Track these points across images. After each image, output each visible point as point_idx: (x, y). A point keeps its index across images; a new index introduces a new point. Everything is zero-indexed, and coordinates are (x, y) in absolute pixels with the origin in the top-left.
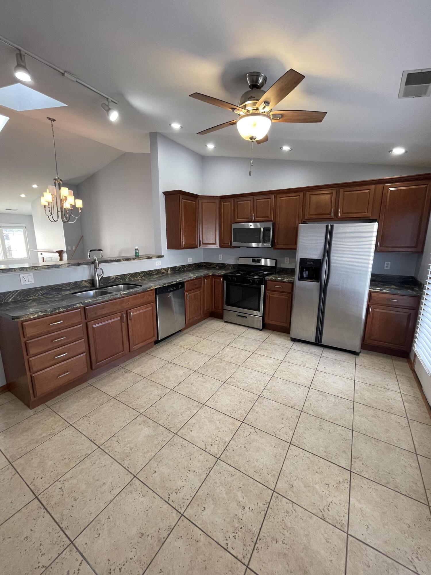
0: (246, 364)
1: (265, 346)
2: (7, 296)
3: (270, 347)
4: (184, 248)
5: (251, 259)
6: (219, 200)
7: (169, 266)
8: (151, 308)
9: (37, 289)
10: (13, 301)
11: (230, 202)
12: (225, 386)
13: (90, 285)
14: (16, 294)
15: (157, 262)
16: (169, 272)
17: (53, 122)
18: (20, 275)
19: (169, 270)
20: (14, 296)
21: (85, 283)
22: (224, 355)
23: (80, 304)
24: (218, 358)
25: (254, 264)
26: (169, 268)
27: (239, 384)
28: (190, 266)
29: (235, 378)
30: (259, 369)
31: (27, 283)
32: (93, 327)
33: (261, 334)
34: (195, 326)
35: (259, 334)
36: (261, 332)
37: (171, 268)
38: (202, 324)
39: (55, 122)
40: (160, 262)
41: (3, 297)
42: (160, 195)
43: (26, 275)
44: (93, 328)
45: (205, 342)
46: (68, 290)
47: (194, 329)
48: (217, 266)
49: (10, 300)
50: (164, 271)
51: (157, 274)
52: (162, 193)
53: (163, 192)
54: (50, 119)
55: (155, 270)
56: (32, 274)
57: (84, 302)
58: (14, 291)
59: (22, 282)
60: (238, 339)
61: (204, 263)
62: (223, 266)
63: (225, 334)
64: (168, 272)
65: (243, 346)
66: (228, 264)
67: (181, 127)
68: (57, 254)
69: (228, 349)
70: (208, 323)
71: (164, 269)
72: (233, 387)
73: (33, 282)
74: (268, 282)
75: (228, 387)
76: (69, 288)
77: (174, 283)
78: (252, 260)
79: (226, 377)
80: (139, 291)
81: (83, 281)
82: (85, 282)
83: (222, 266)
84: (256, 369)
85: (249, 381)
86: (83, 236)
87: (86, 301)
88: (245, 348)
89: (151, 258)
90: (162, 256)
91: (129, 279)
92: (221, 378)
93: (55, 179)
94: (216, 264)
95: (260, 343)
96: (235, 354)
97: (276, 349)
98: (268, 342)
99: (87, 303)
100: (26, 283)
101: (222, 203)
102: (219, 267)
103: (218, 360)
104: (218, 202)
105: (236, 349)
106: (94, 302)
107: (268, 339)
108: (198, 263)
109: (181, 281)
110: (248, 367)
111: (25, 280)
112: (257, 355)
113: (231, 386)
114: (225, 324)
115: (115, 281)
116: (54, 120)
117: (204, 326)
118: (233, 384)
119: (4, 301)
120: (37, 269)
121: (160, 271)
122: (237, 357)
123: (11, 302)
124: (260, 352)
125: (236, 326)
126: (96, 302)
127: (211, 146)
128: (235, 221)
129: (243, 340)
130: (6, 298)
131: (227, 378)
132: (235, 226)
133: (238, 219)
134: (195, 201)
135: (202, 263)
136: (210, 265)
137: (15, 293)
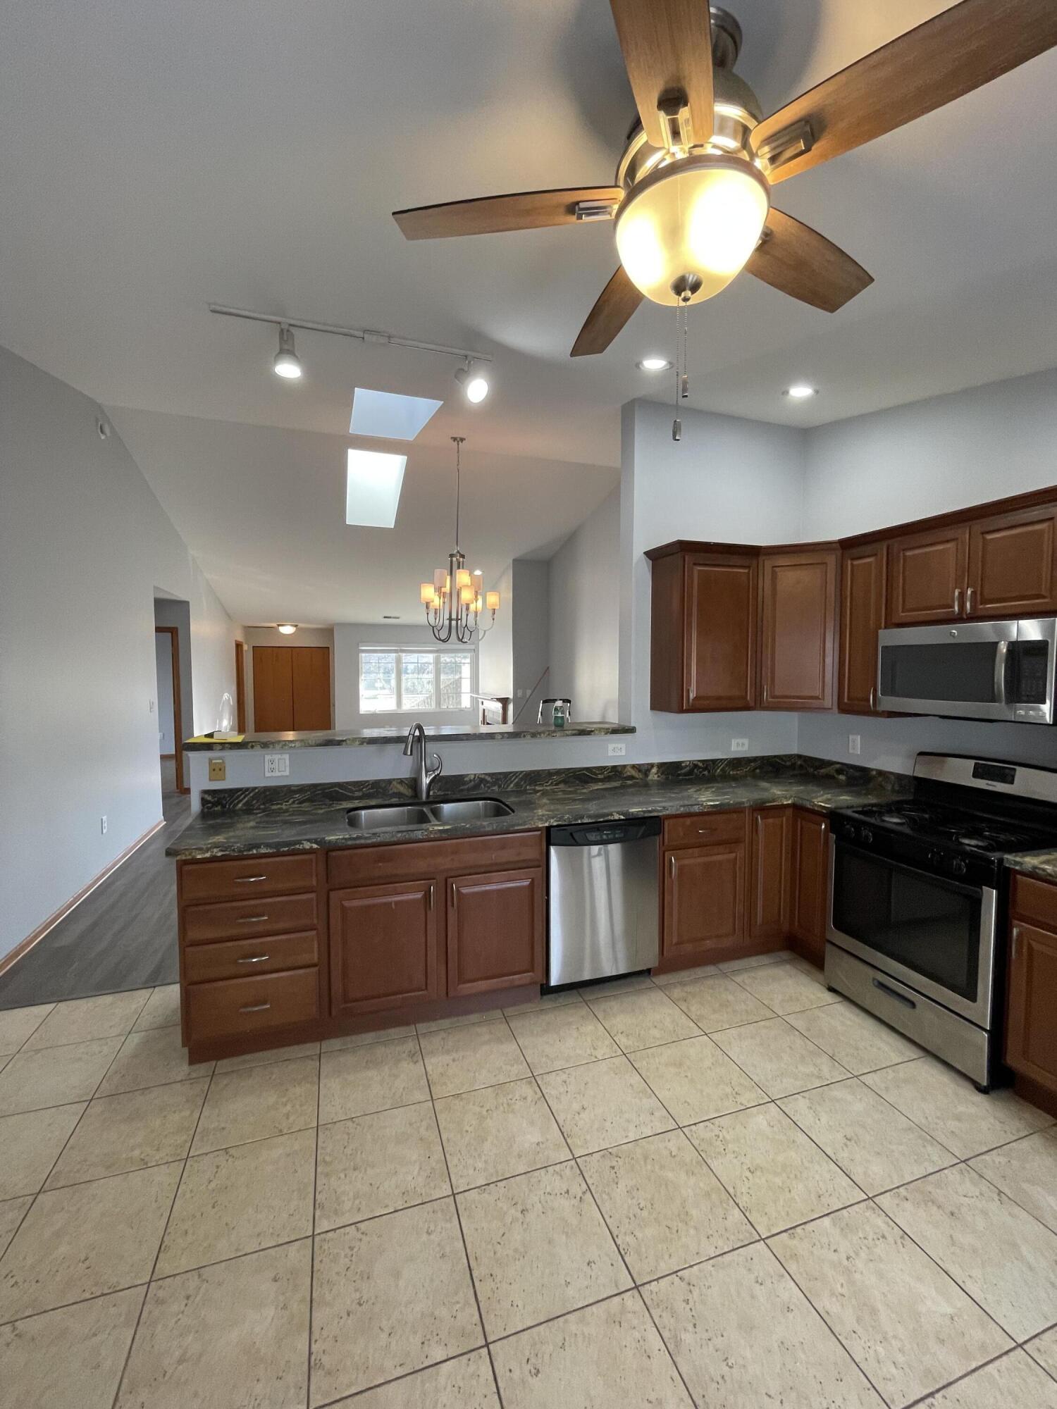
0: (795, 1242)
1: (959, 1187)
2: (235, 797)
3: (984, 1213)
4: (693, 709)
5: (972, 763)
6: (841, 552)
7: (656, 760)
8: (526, 883)
9: (292, 788)
10: (244, 808)
11: (876, 555)
12: (623, 1310)
13: (410, 790)
14: (251, 795)
15: (611, 747)
16: (653, 775)
17: (460, 443)
18: (266, 756)
19: (654, 770)
20: (246, 799)
21: (399, 786)
22: (725, 1142)
23: (311, 843)
24: (696, 1143)
25: (981, 784)
26: (652, 765)
27: (688, 1338)
28: (736, 763)
29: (696, 1292)
30: (845, 1317)
31: (277, 774)
32: (342, 905)
33: (973, 1110)
34: (710, 970)
35: (961, 1109)
36: (979, 1098)
37: (661, 766)
38: (739, 972)
39: (464, 442)
40: (623, 746)
41: (228, 799)
42: (635, 560)
43: (276, 757)
44: (343, 908)
45: (698, 1049)
46: (357, 798)
47: (696, 981)
48: (839, 772)
49: (240, 805)
50: (633, 773)
51: (608, 779)
52: (644, 557)
53: (645, 553)
54: (455, 439)
55: (604, 768)
56: (287, 757)
57: (324, 838)
58: (247, 789)
59: (266, 770)
60: (837, 1092)
61: (800, 756)
62: (859, 777)
63: (799, 1042)
64: (650, 777)
65: (840, 1136)
66: (880, 773)
67: (670, 363)
68: (499, 705)
69: (760, 1120)
70: (762, 973)
71: (633, 766)
72: (652, 1335)
73: (287, 773)
74: (1019, 877)
75: (635, 1322)
76: (360, 794)
77: (617, 817)
78: (976, 767)
79: (662, 1264)
80: (487, 829)
81: (394, 779)
82: (399, 783)
83: (857, 774)
84: (824, 1303)
85: (748, 1354)
86: (548, 668)
87: (329, 836)
88: (843, 1156)
89: (589, 733)
90: (631, 730)
91: (517, 785)
92: (638, 1253)
93: (452, 556)
94: (838, 766)
95: (937, 1158)
96: (780, 1158)
97: (1014, 1245)
98: (989, 1174)
99: (330, 841)
100: (273, 774)
101: (849, 562)
102: (848, 778)
103: (689, 1155)
104: (831, 560)
105: (801, 1138)
106: (350, 843)
107: (997, 1158)
108: (775, 756)
109: (646, 815)
110: (792, 1268)
111: (272, 766)
112: (880, 1222)
113: (649, 1325)
114: (829, 997)
115: (476, 787)
116: (462, 440)
117: (739, 979)
118: (666, 1320)
119: (229, 806)
120: (295, 746)
121: (621, 773)
122: (778, 1181)
123: (240, 810)
124: (909, 1215)
125: (870, 1023)
126: (354, 842)
127: (800, 392)
128: (897, 621)
129: (859, 1107)
130: (233, 801)
131: (664, 1268)
132: (891, 637)
133: (903, 612)
134: (749, 567)
135: (790, 757)
136: (817, 768)
137: (249, 794)
